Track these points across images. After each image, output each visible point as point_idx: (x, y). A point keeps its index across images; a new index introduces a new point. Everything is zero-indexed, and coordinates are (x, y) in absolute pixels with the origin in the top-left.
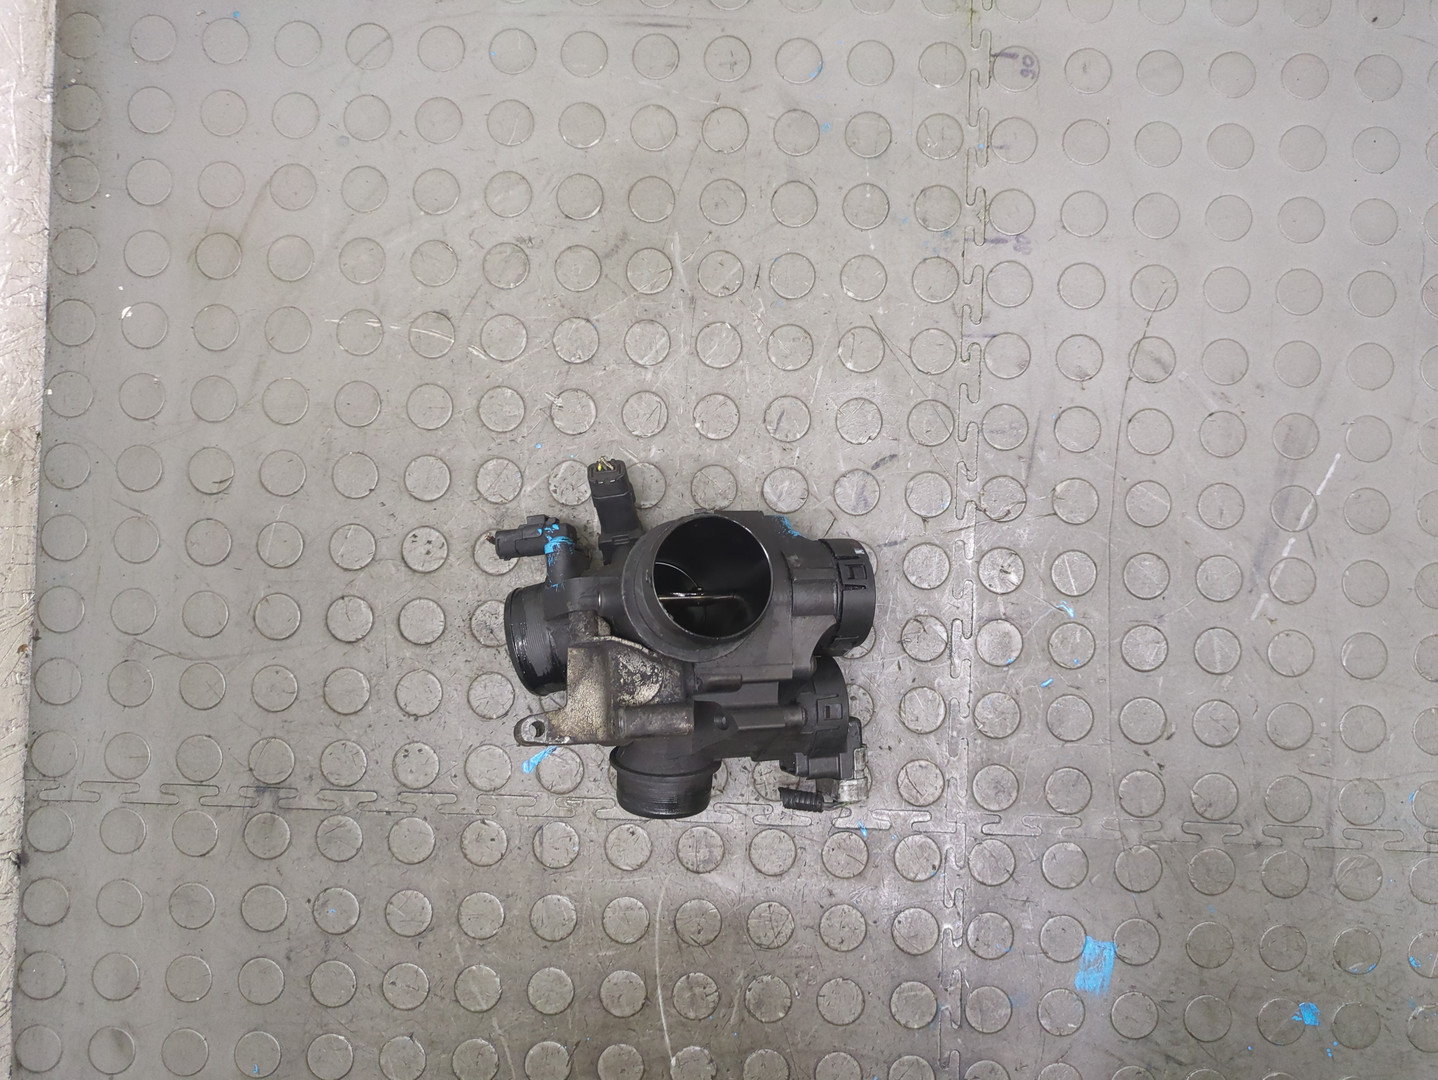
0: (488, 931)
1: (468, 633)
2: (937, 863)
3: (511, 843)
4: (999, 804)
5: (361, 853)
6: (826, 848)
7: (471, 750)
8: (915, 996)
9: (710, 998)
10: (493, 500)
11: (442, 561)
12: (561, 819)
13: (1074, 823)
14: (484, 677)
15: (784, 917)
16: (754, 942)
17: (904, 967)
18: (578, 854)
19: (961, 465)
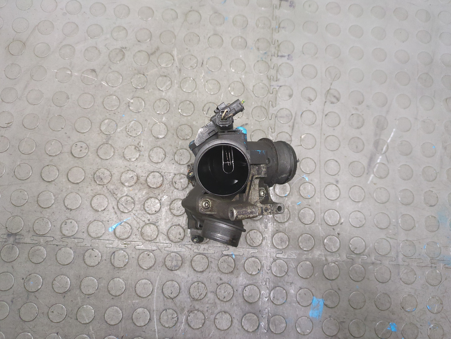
0: (91, 291)
1: (93, 180)
2: (260, 268)
3: (102, 258)
4: (282, 246)
5: (45, 261)
6: (219, 262)
7: (91, 223)
8: (251, 319)
9: (175, 319)
10: (106, 134)
11: (86, 154)
12: (122, 249)
13: (309, 254)
14: (97, 196)
15: (203, 288)
16: (192, 297)
17: (247, 308)
18: (128, 262)
19: (270, 128)
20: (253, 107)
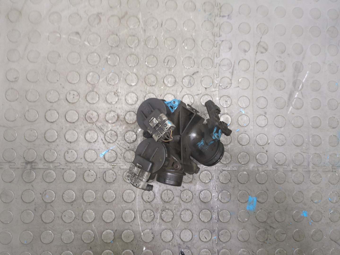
0: (91, 200)
1: (85, 120)
2: (211, 178)
3: (97, 176)
4: (226, 162)
5: (55, 180)
7: (86, 151)
8: (206, 213)
9: (152, 216)
10: (92, 83)
11: (78, 100)
12: (111, 169)
13: (245, 166)
14: (89, 131)
15: (171, 194)
16: (163, 201)
17: (203, 206)
18: (116, 179)
19: (215, 74)
20: (202, 58)
